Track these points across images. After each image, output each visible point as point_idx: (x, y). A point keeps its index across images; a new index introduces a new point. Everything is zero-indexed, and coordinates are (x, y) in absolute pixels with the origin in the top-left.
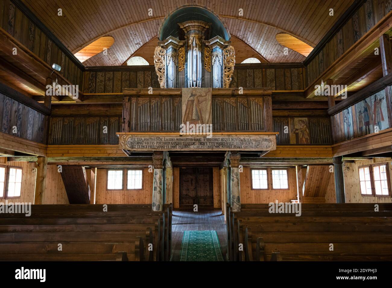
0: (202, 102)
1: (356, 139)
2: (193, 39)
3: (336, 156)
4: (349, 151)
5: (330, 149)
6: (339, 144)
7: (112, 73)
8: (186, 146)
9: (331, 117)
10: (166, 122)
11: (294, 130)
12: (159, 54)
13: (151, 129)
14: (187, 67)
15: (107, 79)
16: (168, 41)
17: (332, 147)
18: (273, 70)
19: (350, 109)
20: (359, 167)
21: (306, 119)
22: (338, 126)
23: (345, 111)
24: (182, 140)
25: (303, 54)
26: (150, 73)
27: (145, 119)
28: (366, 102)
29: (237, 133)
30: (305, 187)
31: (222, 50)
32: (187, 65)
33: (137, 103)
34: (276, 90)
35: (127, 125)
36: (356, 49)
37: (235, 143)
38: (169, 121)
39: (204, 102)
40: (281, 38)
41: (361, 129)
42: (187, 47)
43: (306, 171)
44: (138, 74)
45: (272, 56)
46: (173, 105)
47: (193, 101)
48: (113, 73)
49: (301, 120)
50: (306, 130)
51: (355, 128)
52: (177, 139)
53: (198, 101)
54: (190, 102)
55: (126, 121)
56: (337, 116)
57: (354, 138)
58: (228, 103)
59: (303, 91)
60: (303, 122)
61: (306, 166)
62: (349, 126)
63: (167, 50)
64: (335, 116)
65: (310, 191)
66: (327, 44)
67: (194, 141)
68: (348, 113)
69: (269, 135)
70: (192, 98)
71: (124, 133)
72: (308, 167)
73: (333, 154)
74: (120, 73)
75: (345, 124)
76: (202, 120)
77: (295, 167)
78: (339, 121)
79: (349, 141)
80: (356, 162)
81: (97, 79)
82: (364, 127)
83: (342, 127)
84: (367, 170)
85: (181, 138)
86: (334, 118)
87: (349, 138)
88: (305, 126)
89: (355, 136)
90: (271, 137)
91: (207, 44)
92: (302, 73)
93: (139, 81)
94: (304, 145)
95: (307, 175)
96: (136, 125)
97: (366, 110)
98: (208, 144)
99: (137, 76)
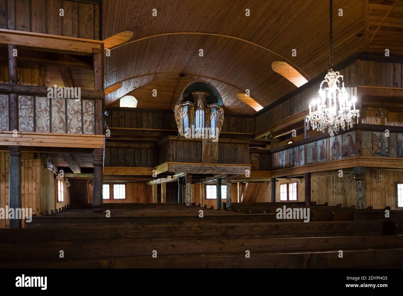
0: (213, 146)
1: (286, 169)
2: (200, 103)
3: (273, 177)
4: (282, 175)
5: (270, 173)
6: (276, 171)
7: (123, 112)
8: (205, 171)
9: (272, 154)
10: (193, 156)
11: (251, 161)
12: (178, 110)
13: (184, 161)
14: (195, 120)
15: (120, 117)
16: (186, 103)
17: (271, 172)
18: (234, 118)
19: (284, 151)
20: (281, 184)
21: (258, 154)
22: (276, 160)
23: (281, 152)
24: (203, 167)
25: (252, 107)
26: (152, 114)
27: (181, 154)
28: (294, 149)
29: (232, 164)
30: (243, 198)
31: (216, 111)
32: (195, 118)
33: (176, 145)
34: (236, 132)
35: (171, 158)
36: (291, 119)
37: (230, 170)
38: (194, 156)
39: (214, 146)
40: (239, 95)
41: (290, 163)
42: (196, 108)
43: (245, 186)
44: (143, 115)
45: (229, 104)
46: (197, 147)
47: (208, 145)
48: (125, 113)
49: (255, 155)
50: (257, 162)
51: (286, 162)
52: (200, 167)
53: (211, 145)
54: (207, 146)
55: (171, 155)
56: (276, 154)
57: (285, 168)
58: (226, 147)
59: (253, 134)
60: (256, 156)
61: (245, 183)
62: (283, 161)
63: (183, 108)
64: (275, 154)
65: (246, 199)
66: (272, 108)
67: (209, 168)
68: (283, 153)
69: (247, 166)
70: (208, 144)
71: (171, 163)
72: (247, 184)
73: (271, 176)
74: (130, 112)
75: (281, 159)
76: (213, 156)
77: (237, 184)
78: (276, 157)
79: (282, 170)
80: (279, 181)
81: (113, 116)
82: (292, 163)
83: (279, 161)
84: (285, 186)
85: (203, 166)
86: (273, 155)
87: (282, 167)
88: (257, 159)
89: (286, 167)
90: (248, 167)
91: (208, 106)
92: (252, 122)
93: (144, 120)
94: (256, 170)
95: (245, 189)
96: (176, 157)
97: (293, 154)
98: (217, 170)
99: (142, 116)
